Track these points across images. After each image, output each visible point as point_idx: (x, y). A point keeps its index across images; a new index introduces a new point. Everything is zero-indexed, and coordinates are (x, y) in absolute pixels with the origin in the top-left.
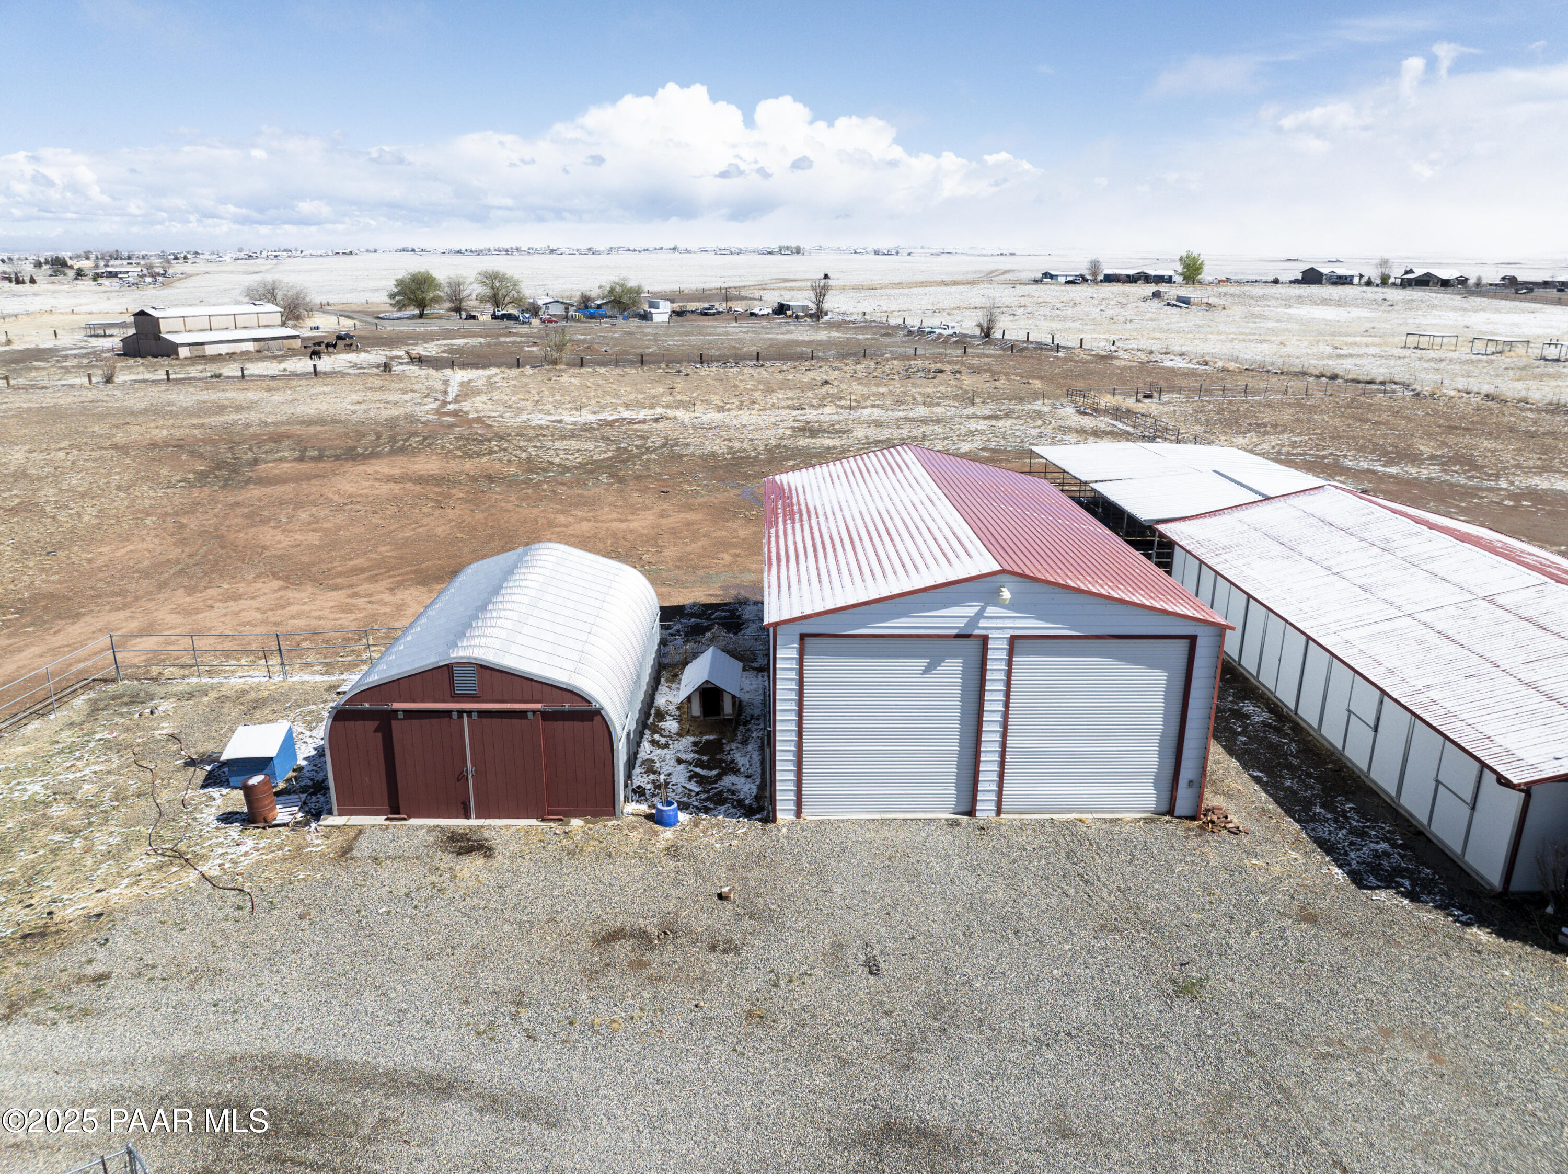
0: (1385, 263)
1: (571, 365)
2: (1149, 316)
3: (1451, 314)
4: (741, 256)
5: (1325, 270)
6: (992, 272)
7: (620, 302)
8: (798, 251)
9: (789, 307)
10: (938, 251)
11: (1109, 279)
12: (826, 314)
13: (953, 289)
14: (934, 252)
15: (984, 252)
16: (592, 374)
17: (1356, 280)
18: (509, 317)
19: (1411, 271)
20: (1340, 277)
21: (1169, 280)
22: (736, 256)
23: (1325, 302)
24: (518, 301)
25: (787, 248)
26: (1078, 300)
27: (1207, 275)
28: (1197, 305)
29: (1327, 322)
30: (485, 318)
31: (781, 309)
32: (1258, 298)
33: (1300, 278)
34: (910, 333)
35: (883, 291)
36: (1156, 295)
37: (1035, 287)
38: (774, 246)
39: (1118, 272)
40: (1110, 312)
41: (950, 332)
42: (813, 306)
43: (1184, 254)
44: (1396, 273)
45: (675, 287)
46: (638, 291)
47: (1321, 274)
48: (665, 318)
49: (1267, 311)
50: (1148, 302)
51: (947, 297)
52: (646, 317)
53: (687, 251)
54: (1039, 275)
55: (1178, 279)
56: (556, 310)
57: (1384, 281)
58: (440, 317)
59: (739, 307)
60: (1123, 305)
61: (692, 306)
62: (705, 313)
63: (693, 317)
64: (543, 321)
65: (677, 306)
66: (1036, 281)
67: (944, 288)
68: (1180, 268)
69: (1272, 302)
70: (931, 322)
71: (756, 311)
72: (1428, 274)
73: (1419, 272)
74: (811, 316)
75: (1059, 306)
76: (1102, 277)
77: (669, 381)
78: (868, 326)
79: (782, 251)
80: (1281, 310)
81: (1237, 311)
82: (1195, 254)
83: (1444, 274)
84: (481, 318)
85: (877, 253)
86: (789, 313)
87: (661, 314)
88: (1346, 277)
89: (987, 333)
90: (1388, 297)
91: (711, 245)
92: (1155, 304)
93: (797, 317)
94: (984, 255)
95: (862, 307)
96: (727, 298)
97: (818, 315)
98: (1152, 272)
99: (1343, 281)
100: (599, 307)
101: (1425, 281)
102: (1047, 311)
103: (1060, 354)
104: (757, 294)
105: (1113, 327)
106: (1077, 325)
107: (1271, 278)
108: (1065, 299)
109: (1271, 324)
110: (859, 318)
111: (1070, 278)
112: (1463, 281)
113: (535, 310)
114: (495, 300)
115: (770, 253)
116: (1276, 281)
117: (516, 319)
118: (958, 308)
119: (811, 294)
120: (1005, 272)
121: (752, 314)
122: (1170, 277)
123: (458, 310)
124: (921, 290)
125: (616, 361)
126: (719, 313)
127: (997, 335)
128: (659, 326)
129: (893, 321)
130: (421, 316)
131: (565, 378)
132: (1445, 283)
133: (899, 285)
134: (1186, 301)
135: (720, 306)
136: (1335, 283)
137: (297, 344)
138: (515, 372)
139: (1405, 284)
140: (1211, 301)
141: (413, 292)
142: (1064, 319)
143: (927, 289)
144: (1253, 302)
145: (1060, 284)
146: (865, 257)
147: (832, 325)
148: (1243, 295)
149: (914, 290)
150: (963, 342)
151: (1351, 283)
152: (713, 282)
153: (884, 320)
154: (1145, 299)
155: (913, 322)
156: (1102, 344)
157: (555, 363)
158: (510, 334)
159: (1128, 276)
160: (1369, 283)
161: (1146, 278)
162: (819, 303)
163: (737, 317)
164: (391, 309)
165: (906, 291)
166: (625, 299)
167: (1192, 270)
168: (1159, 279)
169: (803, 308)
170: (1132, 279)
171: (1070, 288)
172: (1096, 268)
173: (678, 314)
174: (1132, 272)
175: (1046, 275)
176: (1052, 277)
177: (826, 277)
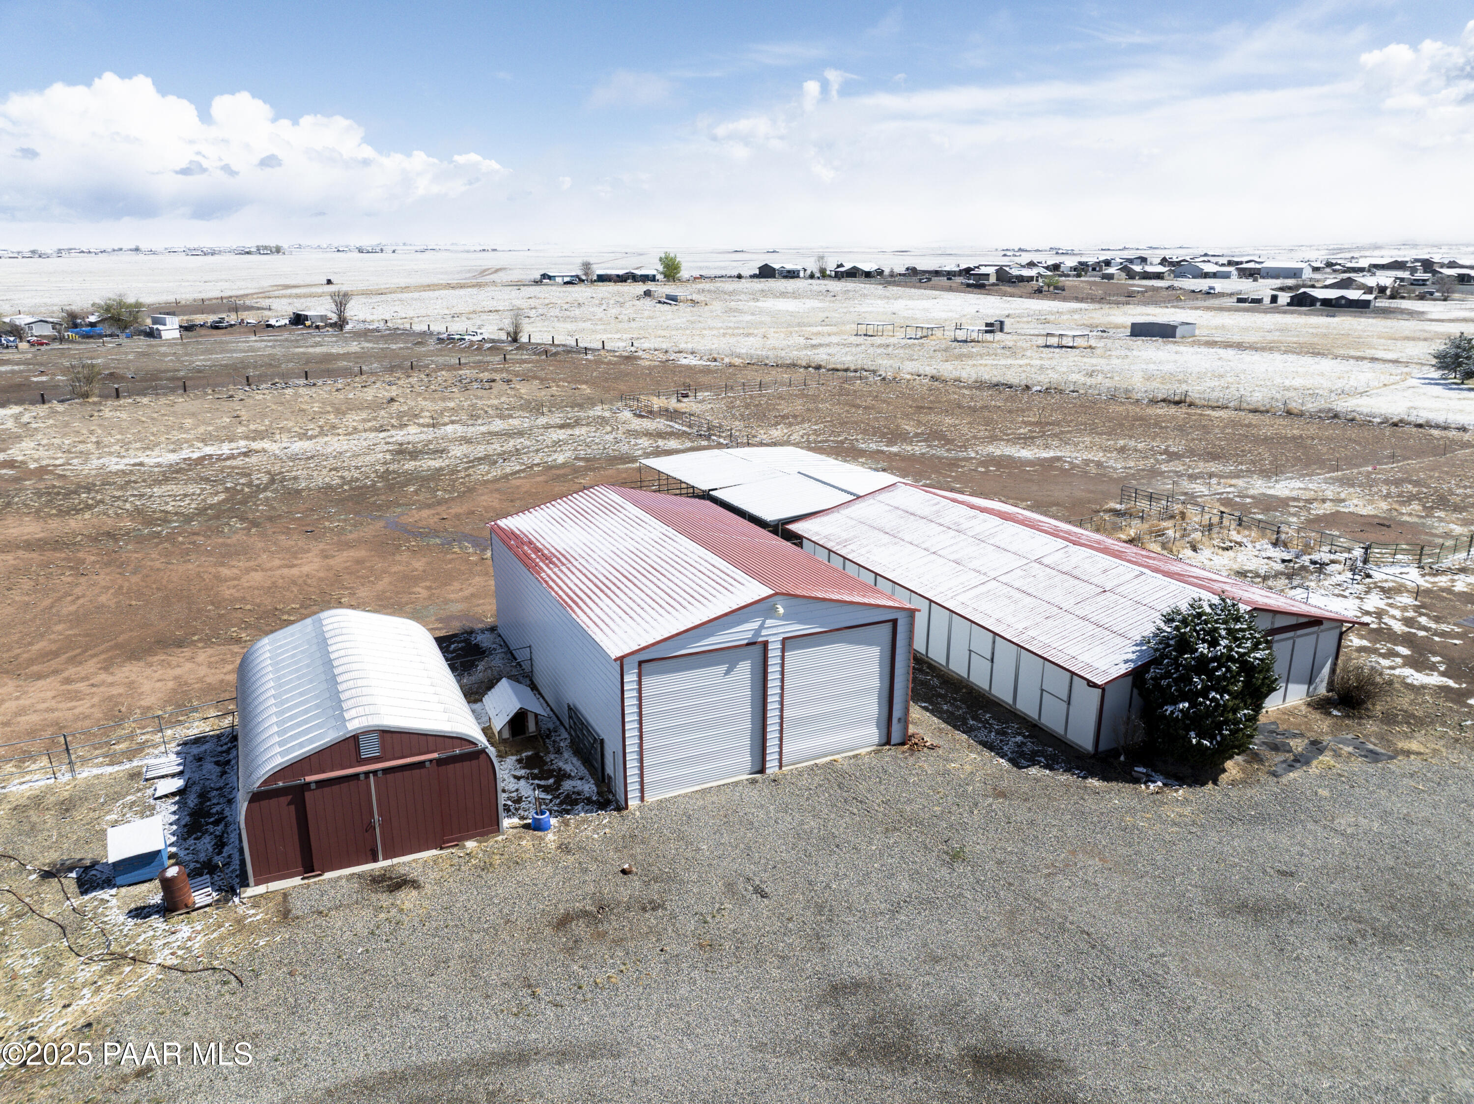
0: (821, 258)
2: (646, 313)
3: (879, 302)
4: (216, 257)
5: (777, 266)
6: (485, 271)
7: (119, 320)
8: (278, 250)
9: (306, 318)
10: (422, 248)
11: (602, 279)
12: (348, 323)
13: (462, 292)
14: (418, 248)
15: (466, 248)
17: (802, 274)
19: (841, 266)
20: (789, 272)
21: (653, 279)
22: (210, 258)
23: (783, 295)
25: (266, 248)
26: (581, 301)
27: (684, 274)
29: (791, 314)
32: (731, 293)
33: (757, 272)
34: (440, 340)
35: (392, 296)
36: (648, 294)
37: (538, 288)
38: (251, 245)
39: (609, 272)
40: (613, 311)
41: (479, 338)
42: (332, 316)
43: (663, 256)
44: (831, 267)
45: (171, 298)
46: (138, 305)
47: (774, 270)
48: (176, 334)
49: (741, 305)
50: (642, 301)
51: (463, 300)
52: (152, 334)
53: (152, 252)
54: (538, 277)
55: (660, 277)
56: (46, 331)
57: (824, 275)
59: (251, 318)
60: (622, 305)
61: (199, 319)
62: (215, 327)
63: (203, 331)
64: (31, 344)
65: (184, 319)
66: (537, 283)
67: (452, 291)
68: (661, 268)
69: (742, 297)
70: (457, 328)
71: (272, 322)
72: (854, 268)
73: (848, 266)
74: (333, 325)
76: (595, 278)
78: (395, 334)
79: (260, 250)
80: (752, 304)
81: (717, 306)
82: (672, 255)
83: (866, 267)
85: (361, 251)
86: (308, 323)
87: (170, 330)
88: (794, 272)
90: (825, 287)
91: (179, 245)
92: (648, 302)
93: (317, 327)
94: (468, 252)
96: (236, 309)
97: (340, 324)
98: (639, 272)
99: (792, 275)
100: (92, 325)
101: (853, 273)
102: (556, 312)
103: (589, 357)
104: (265, 303)
105: (620, 326)
106: (587, 325)
107: (736, 274)
108: (569, 299)
109: (748, 318)
110: (381, 325)
111: (567, 279)
112: (880, 272)
115: (248, 253)
116: (739, 276)
118: (474, 312)
120: (497, 271)
121: (269, 326)
122: (654, 276)
124: (431, 294)
126: (231, 326)
127: (524, 339)
128: (171, 343)
132: (868, 275)
135: (232, 318)
136: (787, 277)
139: (839, 275)
140: (693, 297)
142: (574, 319)
143: (437, 293)
145: (558, 284)
146: (349, 255)
147: (357, 335)
148: (716, 291)
150: (495, 346)
151: (798, 277)
152: (212, 292)
153: (408, 326)
154: (638, 298)
155: (438, 328)
156: (622, 344)
159: (618, 276)
160: (812, 276)
161: (634, 278)
162: (340, 314)
163: (255, 329)
165: (416, 295)
166: (125, 317)
167: (671, 270)
168: (645, 278)
169: (323, 318)
170: (621, 279)
171: (569, 288)
172: (587, 266)
173: (187, 328)
174: (620, 272)
175: (544, 276)
176: (550, 278)
177: (329, 282)
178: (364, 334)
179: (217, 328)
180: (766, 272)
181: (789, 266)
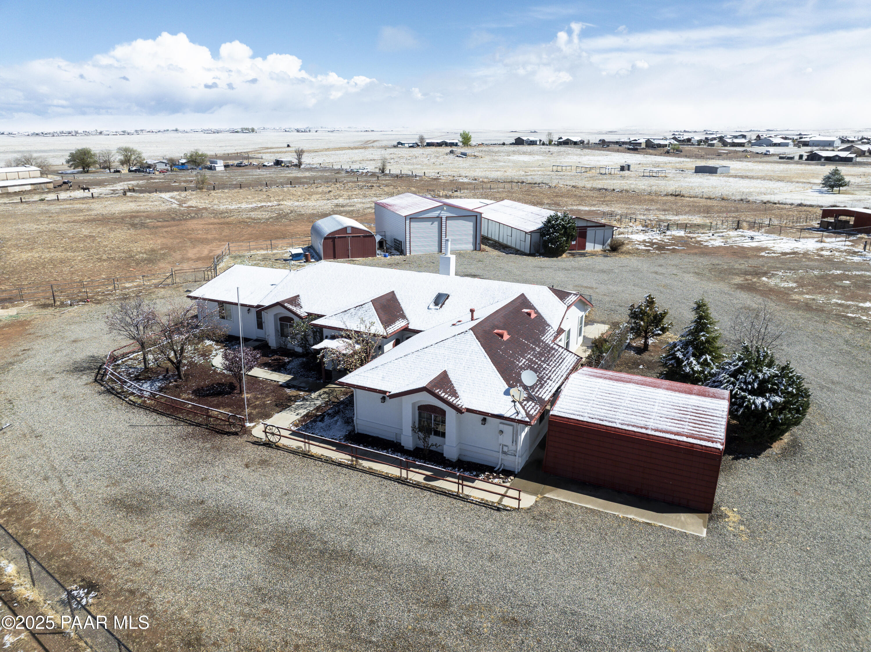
0: (550, 134)
2: (450, 162)
3: (575, 157)
5: (525, 138)
6: (367, 141)
7: (195, 162)
8: (253, 131)
9: (282, 162)
11: (429, 145)
13: (357, 151)
17: (538, 143)
18: (139, 170)
19: (561, 138)
20: (531, 141)
21: (456, 145)
23: (528, 153)
24: (141, 163)
26: (417, 155)
27: (473, 142)
29: (525, 162)
30: (125, 171)
31: (277, 162)
32: (496, 152)
33: (514, 142)
34: (347, 172)
35: (322, 153)
36: (452, 152)
37: (395, 149)
39: (432, 141)
40: (433, 160)
42: (296, 161)
43: (462, 132)
44: (555, 139)
46: (204, 155)
47: (523, 140)
48: (223, 168)
49: (500, 158)
50: (449, 156)
51: (357, 155)
52: (212, 168)
54: (396, 144)
55: (460, 144)
57: (550, 143)
58: (96, 172)
59: (255, 162)
60: (438, 157)
61: (232, 162)
62: (239, 166)
63: (234, 168)
64: (160, 172)
65: (226, 162)
66: (395, 147)
67: (351, 151)
68: (461, 140)
69: (502, 154)
70: (355, 167)
71: (266, 164)
72: (568, 139)
73: (564, 138)
74: (295, 165)
76: (425, 144)
78: (325, 169)
80: (506, 157)
81: (487, 158)
82: (467, 132)
83: (575, 139)
84: (123, 172)
85: (298, 131)
86: (283, 164)
87: (220, 166)
88: (534, 142)
90: (551, 150)
92: (451, 156)
93: (288, 166)
94: (358, 132)
96: (248, 158)
97: (299, 165)
98: (448, 141)
99: (532, 143)
100: (183, 164)
101: (567, 143)
102: (404, 161)
103: (418, 178)
104: (259, 155)
105: (435, 167)
106: (420, 166)
107: (502, 142)
108: (411, 155)
109: (501, 164)
110: (318, 166)
111: (410, 145)
112: (582, 142)
116: (504, 144)
118: (363, 160)
120: (374, 141)
121: (264, 166)
122: (457, 143)
124: (341, 152)
126: (246, 165)
127: (387, 171)
128: (219, 172)
129: (335, 167)
130: (84, 172)
132: (575, 143)
135: (246, 162)
136: (529, 144)
137: (51, 186)
138: (186, 193)
139: (560, 144)
140: (476, 154)
141: (80, 159)
142: (413, 164)
143: (344, 152)
144: (494, 154)
145: (406, 147)
146: (293, 133)
147: (307, 170)
148: (489, 151)
150: (373, 175)
151: (536, 144)
153: (331, 166)
154: (447, 154)
155: (346, 167)
156: (433, 174)
157: (201, 188)
159: (437, 143)
160: (544, 144)
161: (446, 144)
162: (299, 159)
163: (256, 167)
164: (67, 168)
165: (333, 152)
166: (199, 160)
167: (466, 140)
168: (452, 144)
169: (290, 162)
170: (439, 145)
171: (412, 149)
172: (422, 139)
173: (226, 166)
174: (439, 141)
175: (399, 143)
176: (402, 144)
177: (288, 146)
179: (240, 166)
180: (519, 142)
181: (532, 139)
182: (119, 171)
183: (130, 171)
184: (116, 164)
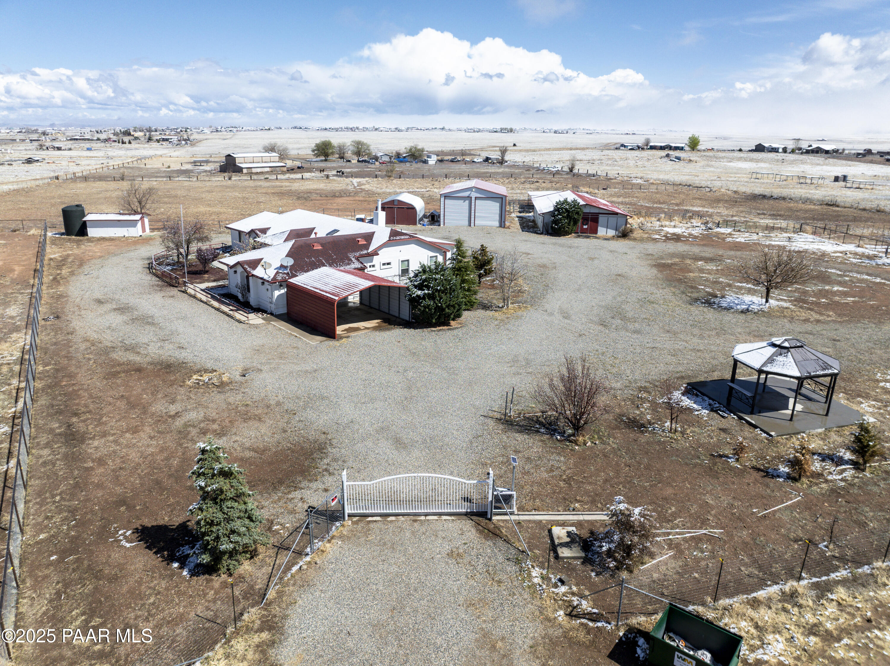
0: (798, 141)
1: (395, 178)
4: (479, 133)
5: (767, 145)
7: (414, 156)
9: (490, 159)
11: (653, 148)
12: (507, 162)
16: (405, 180)
18: (365, 161)
19: (810, 146)
20: (773, 148)
21: (682, 149)
22: (475, 133)
24: (369, 154)
27: (702, 146)
28: (684, 160)
30: (354, 161)
31: (487, 159)
33: (753, 148)
34: (539, 170)
35: (539, 153)
36: (668, 156)
37: (615, 151)
38: (499, 128)
39: (658, 144)
41: (556, 169)
42: (500, 158)
43: (691, 136)
44: (803, 146)
45: (440, 149)
46: (422, 150)
47: (764, 147)
48: (434, 163)
52: (425, 162)
54: (618, 146)
55: (687, 148)
56: (387, 159)
57: (797, 151)
58: (334, 161)
59: (468, 159)
61: (446, 158)
63: (446, 163)
64: (380, 163)
65: (439, 158)
66: (617, 149)
68: (688, 143)
71: (476, 160)
75: (618, 160)
77: (433, 183)
82: (696, 135)
83: (827, 148)
84: (353, 161)
85: (555, 132)
86: (490, 161)
87: (432, 161)
88: (775, 148)
89: (571, 170)
91: (465, 127)
93: (494, 163)
95: (524, 160)
96: (464, 154)
97: (502, 162)
98: (673, 145)
99: (774, 150)
100: (405, 157)
101: (817, 151)
104: (478, 153)
107: (738, 148)
111: (632, 147)
112: (836, 151)
113: (376, 158)
114: (358, 153)
116: (741, 150)
117: (368, 162)
119: (499, 153)
121: (473, 162)
123: (342, 157)
124: (557, 152)
125: (414, 176)
126: (459, 161)
127: (576, 171)
128: (431, 166)
129: (535, 166)
130: (326, 160)
131: (394, 181)
133: (549, 149)
134: (679, 158)
135: (459, 158)
136: (770, 152)
137: (285, 169)
138: (375, 179)
141: (323, 149)
145: (628, 150)
149: (554, 152)
152: (459, 147)
155: (543, 165)
157: (390, 177)
158: (368, 168)
159: (661, 146)
160: (787, 152)
161: (670, 148)
162: (503, 157)
163: (468, 163)
164: (312, 157)
166: (417, 153)
167: (694, 144)
168: (676, 148)
170: (662, 148)
171: (633, 152)
172: (646, 141)
173: (440, 161)
174: (663, 145)
175: (623, 145)
176: (625, 146)
177: (515, 145)
178: (514, 166)
179: (453, 161)
180: (760, 148)
181: (774, 146)
182: (349, 161)
183: (359, 161)
184: (349, 155)
